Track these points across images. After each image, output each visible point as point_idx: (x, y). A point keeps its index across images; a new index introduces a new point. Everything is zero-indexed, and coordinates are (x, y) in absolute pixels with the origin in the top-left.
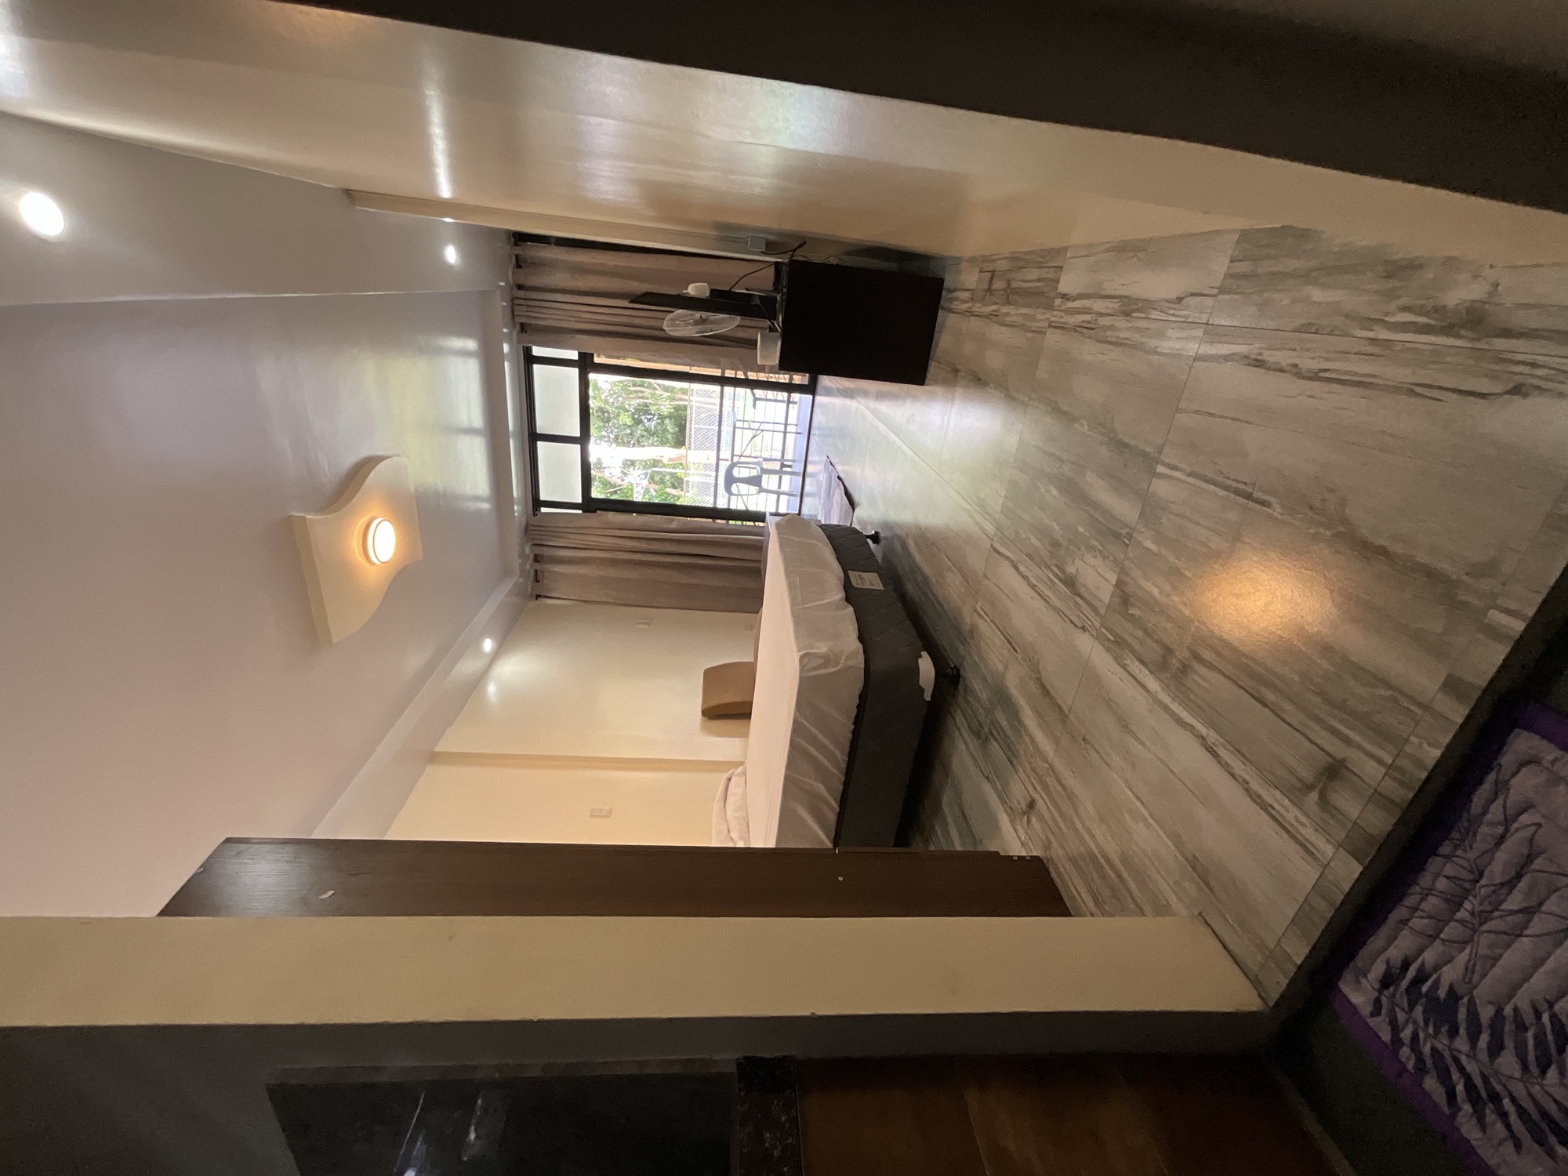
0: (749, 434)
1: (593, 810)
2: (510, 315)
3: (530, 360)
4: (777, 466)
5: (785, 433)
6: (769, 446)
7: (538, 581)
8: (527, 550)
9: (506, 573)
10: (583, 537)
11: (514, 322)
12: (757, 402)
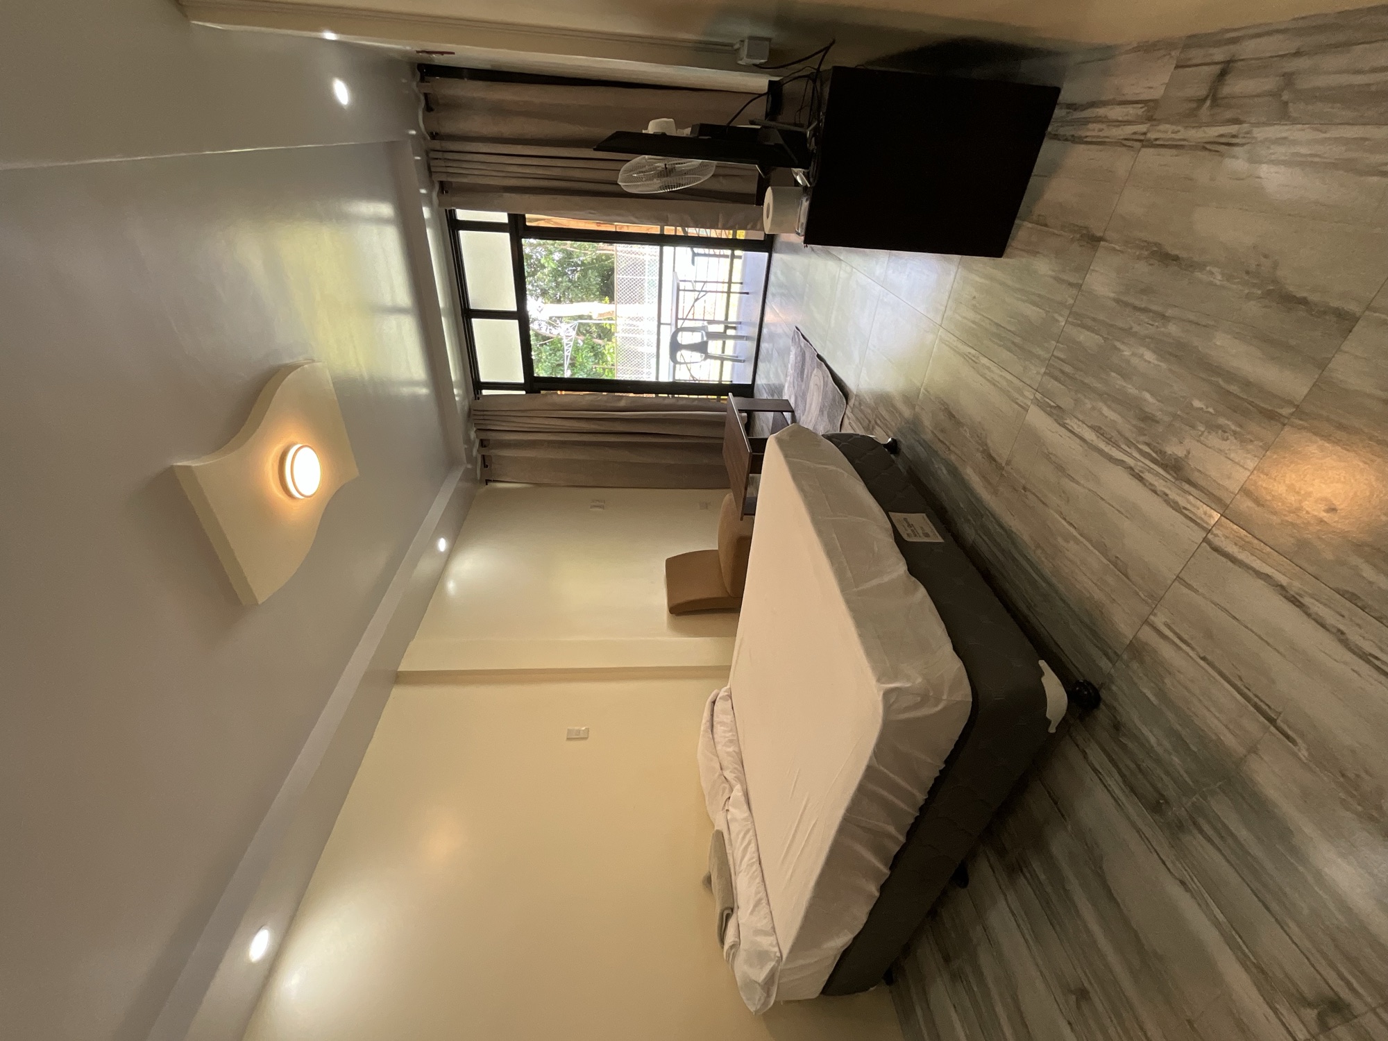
0: (690, 297)
1: (569, 731)
2: (426, 172)
3: (454, 226)
4: (720, 328)
5: (729, 292)
6: (713, 307)
7: (486, 466)
8: (473, 435)
9: (451, 463)
10: (529, 421)
11: (432, 183)
12: (696, 258)
